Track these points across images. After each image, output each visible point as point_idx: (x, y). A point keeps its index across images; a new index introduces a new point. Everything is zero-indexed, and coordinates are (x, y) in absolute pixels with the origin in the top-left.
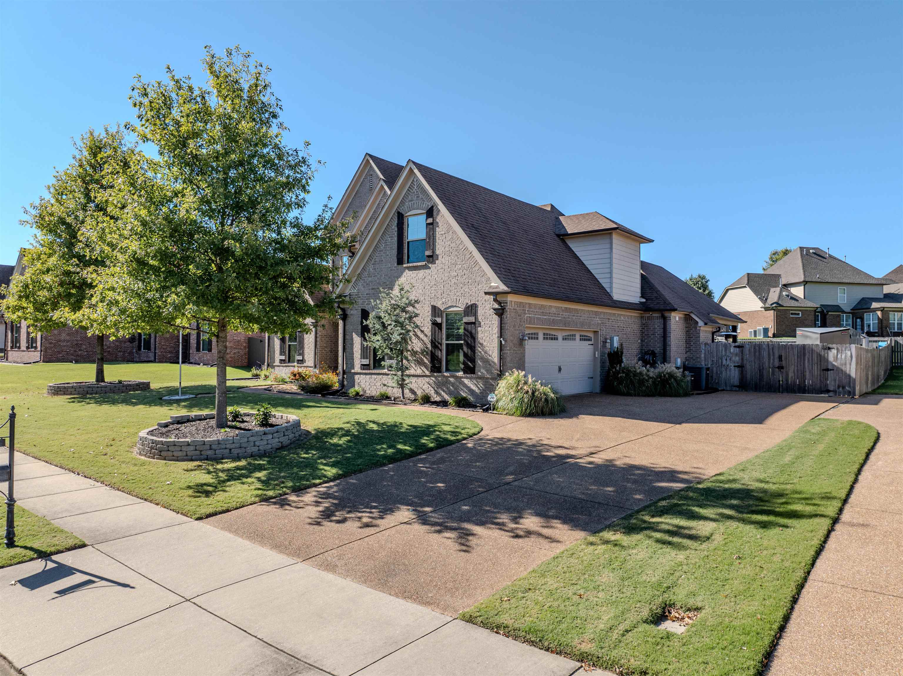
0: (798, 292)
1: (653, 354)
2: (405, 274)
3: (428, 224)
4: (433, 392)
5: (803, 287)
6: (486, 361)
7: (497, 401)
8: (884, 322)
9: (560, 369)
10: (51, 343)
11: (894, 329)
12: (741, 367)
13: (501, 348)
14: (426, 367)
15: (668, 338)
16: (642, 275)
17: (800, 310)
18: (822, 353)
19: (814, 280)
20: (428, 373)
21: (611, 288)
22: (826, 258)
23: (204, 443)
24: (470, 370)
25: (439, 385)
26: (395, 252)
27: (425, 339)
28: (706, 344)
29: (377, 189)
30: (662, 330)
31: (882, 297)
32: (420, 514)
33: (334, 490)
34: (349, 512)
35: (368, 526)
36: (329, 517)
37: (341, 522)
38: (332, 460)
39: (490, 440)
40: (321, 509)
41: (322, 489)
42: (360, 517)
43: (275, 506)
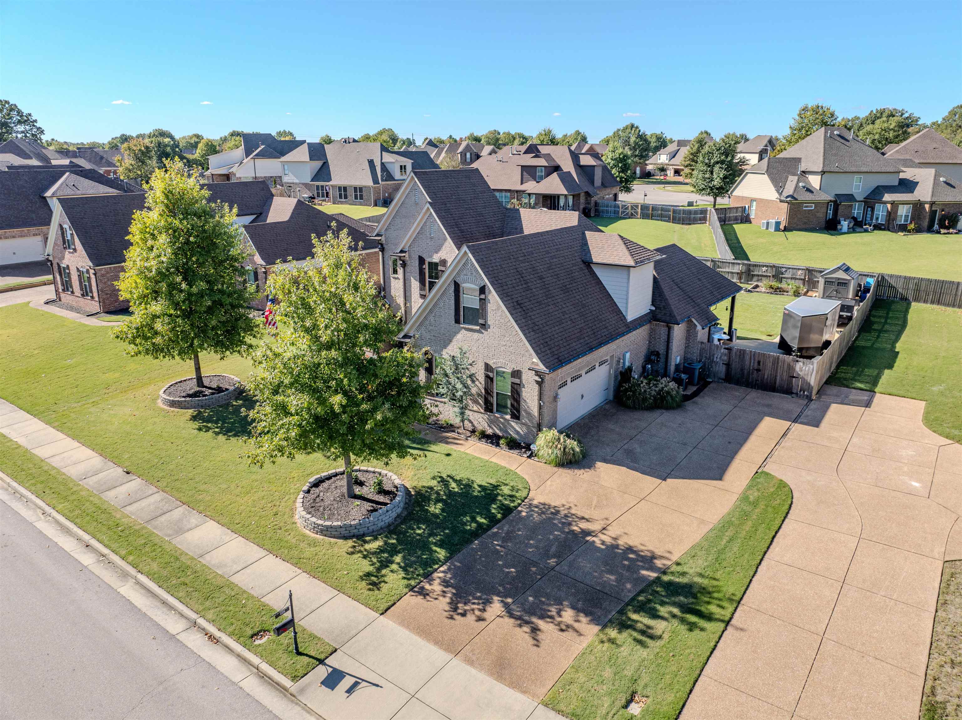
0: (815, 181)
1: (657, 354)
2: (462, 332)
3: (481, 299)
4: (486, 425)
5: (820, 177)
6: (529, 414)
7: (538, 450)
8: (892, 215)
9: (582, 396)
10: (107, 294)
11: (901, 221)
12: (728, 365)
13: (540, 407)
14: (480, 405)
15: (671, 344)
16: (655, 278)
17: (813, 203)
18: (792, 364)
19: (832, 170)
20: (482, 411)
21: (626, 311)
22: (848, 141)
23: (351, 526)
24: (516, 416)
25: (491, 422)
26: (452, 312)
27: (479, 385)
28: (702, 343)
29: (424, 211)
30: (666, 336)
31: (896, 183)
32: (506, 606)
33: (449, 576)
34: (465, 604)
35: (480, 619)
36: (455, 609)
37: (464, 615)
38: (438, 538)
39: (536, 507)
40: (448, 600)
41: (441, 575)
42: (473, 610)
43: (420, 597)
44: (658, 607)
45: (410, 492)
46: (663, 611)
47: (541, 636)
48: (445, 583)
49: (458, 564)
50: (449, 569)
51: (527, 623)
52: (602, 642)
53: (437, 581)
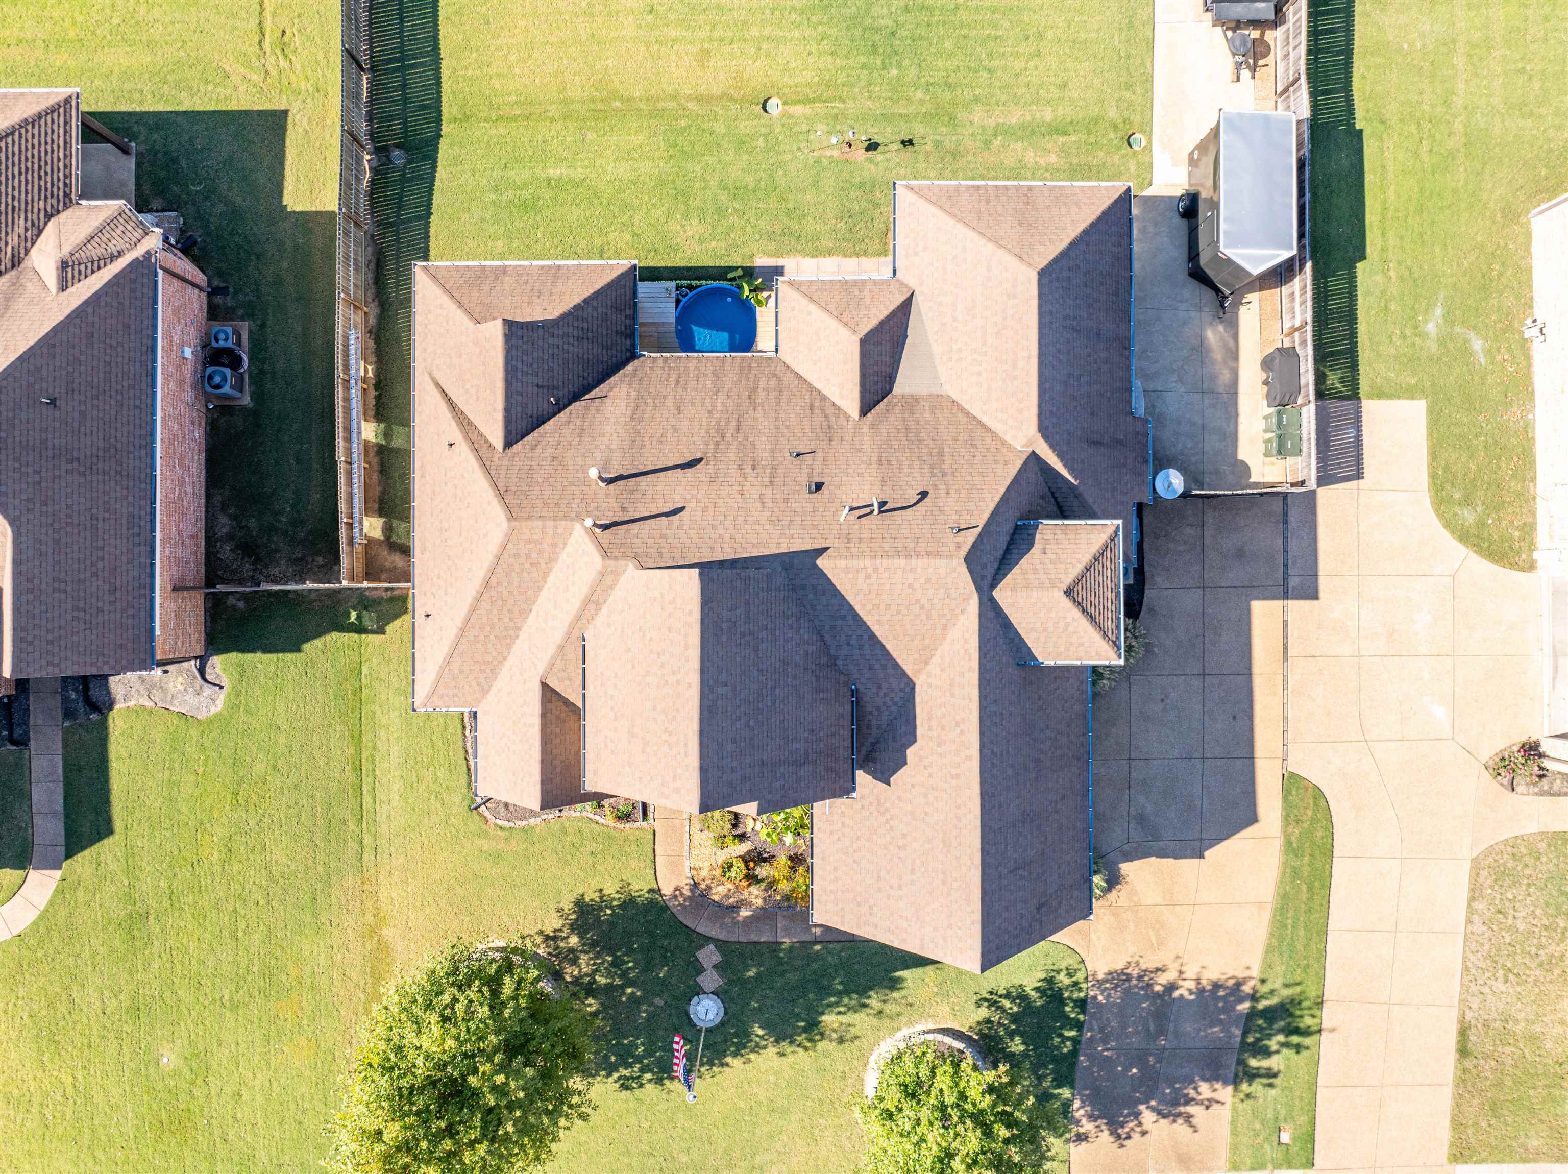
32: (1153, 1109)
33: (1089, 1108)
34: (1123, 1127)
35: (1144, 1133)
36: (1119, 1137)
37: (1129, 1137)
38: (1050, 1078)
39: (1107, 981)
40: (1106, 1133)
41: (1082, 1112)
42: (1132, 1129)
43: (1084, 1143)
44: (1266, 1042)
45: (970, 1037)
46: (1273, 1044)
47: (1194, 1121)
48: (1091, 1117)
49: (1087, 1092)
50: (1083, 1102)
51: (1179, 1115)
52: (1242, 1101)
53: (1084, 1121)
